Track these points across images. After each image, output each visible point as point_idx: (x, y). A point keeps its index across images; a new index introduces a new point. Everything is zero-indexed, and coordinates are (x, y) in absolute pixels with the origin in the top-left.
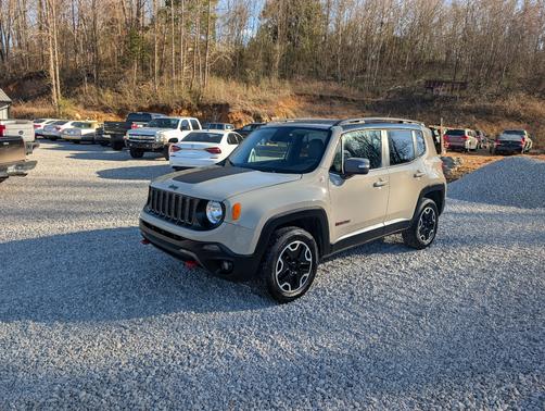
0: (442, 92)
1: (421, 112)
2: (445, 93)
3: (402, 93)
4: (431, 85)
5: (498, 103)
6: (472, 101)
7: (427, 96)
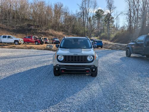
0: (33, 28)
1: (28, 33)
2: (34, 28)
3: (21, 27)
4: (29, 25)
5: (47, 31)
6: (41, 30)
7: (29, 29)
